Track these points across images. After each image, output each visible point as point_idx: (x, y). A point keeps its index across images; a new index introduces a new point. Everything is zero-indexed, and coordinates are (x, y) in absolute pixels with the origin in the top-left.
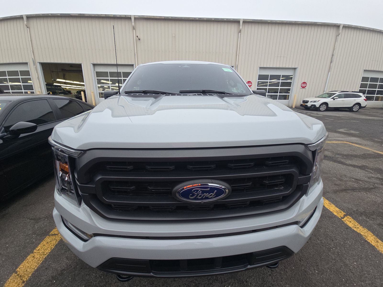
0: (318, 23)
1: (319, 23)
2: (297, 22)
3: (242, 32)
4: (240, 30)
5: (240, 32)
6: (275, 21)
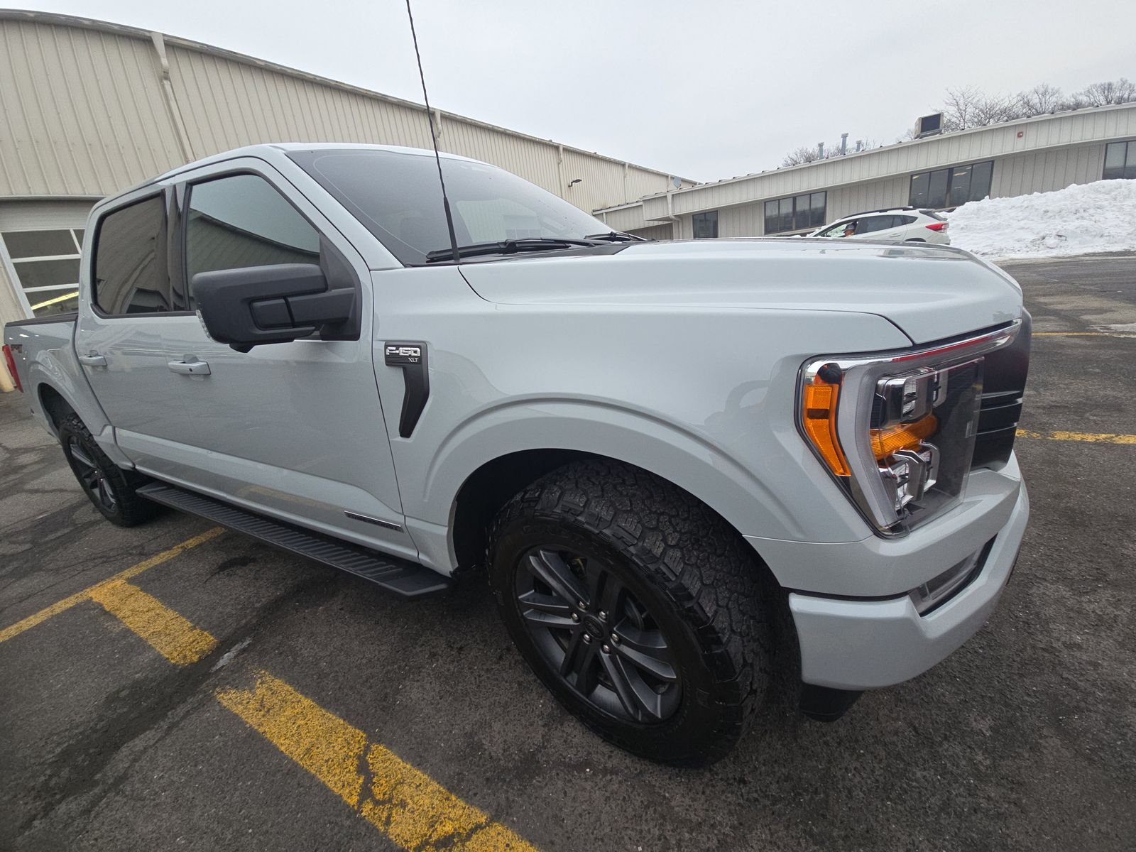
0: (389, 98)
1: (392, 99)
2: (342, 85)
3: (174, 75)
4: (166, 72)
5: (165, 76)
6: (279, 68)
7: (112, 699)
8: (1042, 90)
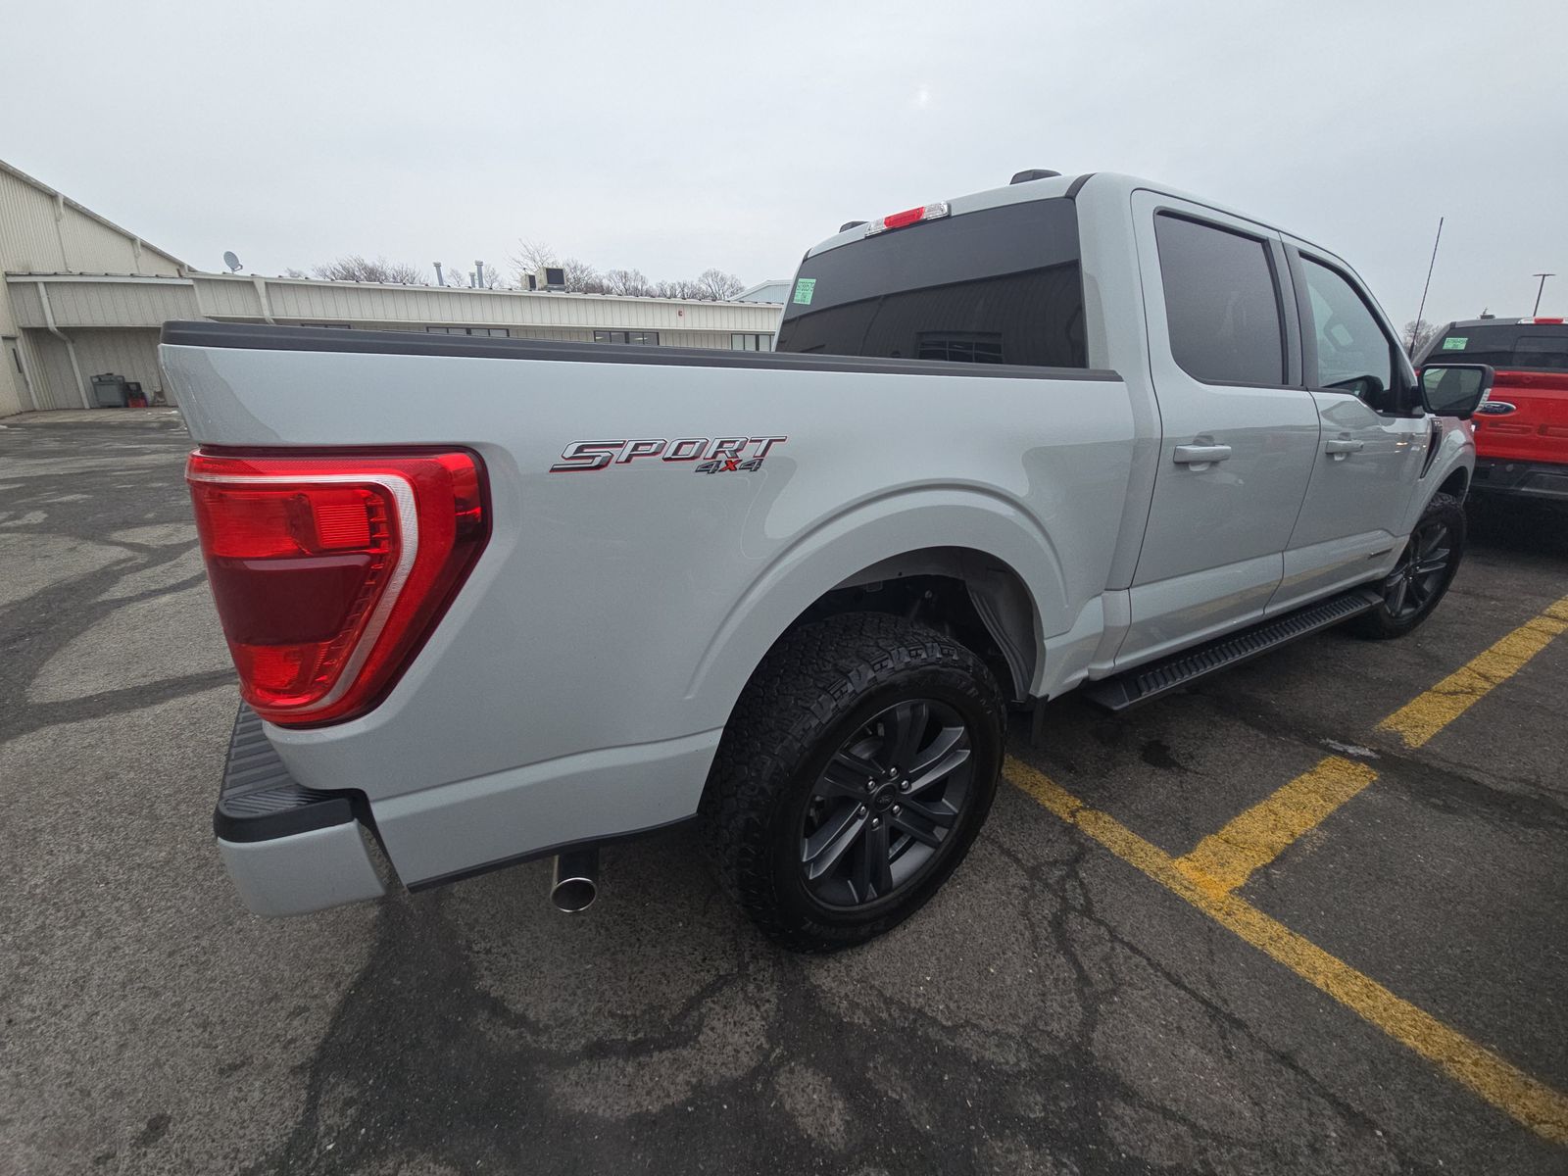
7: (1447, 809)
8: (572, 266)
